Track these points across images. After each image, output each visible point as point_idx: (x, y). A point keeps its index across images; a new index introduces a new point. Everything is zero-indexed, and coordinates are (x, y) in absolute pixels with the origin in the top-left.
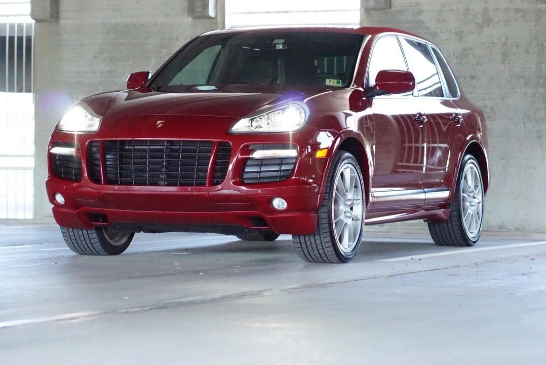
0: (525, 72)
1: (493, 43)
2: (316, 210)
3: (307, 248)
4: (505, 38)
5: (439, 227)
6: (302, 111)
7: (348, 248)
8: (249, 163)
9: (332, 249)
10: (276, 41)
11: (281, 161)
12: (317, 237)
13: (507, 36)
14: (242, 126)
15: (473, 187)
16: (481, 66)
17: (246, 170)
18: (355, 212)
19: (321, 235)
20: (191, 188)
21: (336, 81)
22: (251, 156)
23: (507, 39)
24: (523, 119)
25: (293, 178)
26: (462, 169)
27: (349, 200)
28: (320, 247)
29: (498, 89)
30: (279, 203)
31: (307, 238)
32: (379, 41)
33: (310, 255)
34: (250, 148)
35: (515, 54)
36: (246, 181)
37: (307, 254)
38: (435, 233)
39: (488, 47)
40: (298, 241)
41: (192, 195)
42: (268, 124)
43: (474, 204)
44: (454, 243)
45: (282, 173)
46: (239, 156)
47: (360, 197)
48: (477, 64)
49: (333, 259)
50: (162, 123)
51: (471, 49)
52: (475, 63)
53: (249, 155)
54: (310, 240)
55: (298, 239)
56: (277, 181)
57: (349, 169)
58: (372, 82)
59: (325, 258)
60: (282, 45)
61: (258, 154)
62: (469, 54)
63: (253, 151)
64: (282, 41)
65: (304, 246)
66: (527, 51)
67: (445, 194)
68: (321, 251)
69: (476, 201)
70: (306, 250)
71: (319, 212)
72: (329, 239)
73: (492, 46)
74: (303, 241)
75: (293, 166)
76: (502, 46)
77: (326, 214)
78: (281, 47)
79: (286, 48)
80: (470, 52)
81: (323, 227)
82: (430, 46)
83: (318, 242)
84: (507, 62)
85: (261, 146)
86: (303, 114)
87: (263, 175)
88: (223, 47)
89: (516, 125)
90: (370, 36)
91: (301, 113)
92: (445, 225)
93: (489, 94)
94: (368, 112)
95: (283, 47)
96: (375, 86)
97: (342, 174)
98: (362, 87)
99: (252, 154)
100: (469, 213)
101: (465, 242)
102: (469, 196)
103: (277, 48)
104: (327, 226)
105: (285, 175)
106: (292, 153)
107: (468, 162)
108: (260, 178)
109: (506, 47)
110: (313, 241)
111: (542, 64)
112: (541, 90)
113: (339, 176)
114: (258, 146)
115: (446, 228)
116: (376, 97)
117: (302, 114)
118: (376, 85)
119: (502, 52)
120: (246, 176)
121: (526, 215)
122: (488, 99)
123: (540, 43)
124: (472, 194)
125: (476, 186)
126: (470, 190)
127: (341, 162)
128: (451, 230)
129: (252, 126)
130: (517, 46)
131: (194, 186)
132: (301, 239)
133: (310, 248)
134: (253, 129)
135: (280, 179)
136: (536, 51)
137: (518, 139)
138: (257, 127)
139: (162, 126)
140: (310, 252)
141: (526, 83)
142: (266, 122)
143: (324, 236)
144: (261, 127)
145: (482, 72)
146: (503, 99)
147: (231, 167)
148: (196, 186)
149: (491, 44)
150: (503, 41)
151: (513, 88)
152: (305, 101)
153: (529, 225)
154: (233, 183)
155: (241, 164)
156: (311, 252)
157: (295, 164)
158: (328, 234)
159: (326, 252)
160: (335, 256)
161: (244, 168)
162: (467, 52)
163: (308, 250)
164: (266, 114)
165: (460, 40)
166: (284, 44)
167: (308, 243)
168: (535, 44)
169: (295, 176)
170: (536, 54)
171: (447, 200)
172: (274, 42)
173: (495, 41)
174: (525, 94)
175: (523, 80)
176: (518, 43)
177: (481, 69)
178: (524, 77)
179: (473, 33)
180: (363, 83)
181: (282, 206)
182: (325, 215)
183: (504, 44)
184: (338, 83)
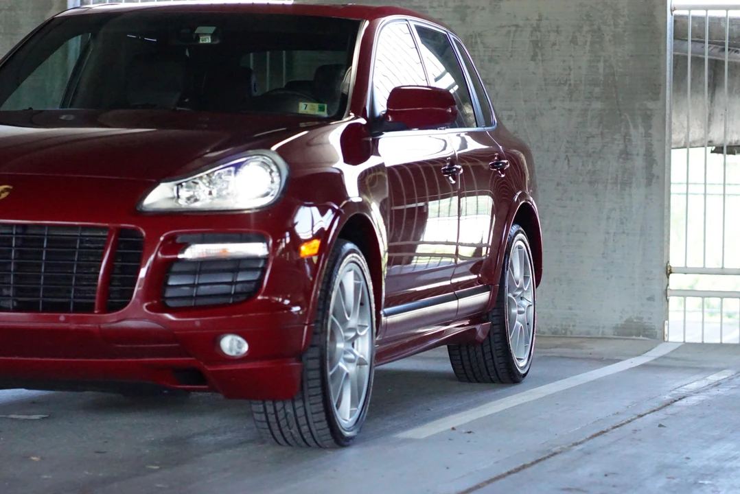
0: (570, 74)
1: (517, 26)
2: (299, 356)
3: (278, 422)
4: (537, 18)
5: (468, 352)
6: (274, 168)
7: (350, 417)
8: (176, 268)
9: (325, 424)
10: (199, 30)
11: (238, 264)
12: (298, 404)
13: (540, 16)
14: (160, 197)
15: (521, 280)
16: (497, 63)
17: (171, 283)
18: (357, 350)
19: (306, 399)
20: (66, 317)
21: (316, 105)
22: (180, 256)
23: (540, 20)
24: (566, 152)
25: (260, 298)
26: (508, 252)
27: (351, 330)
28: (302, 421)
29: (525, 101)
30: (232, 345)
31: (279, 405)
32: (382, 31)
33: (283, 435)
34: (178, 240)
35: (554, 44)
36: (170, 303)
37: (277, 433)
38: (460, 362)
39: (509, 32)
40: (262, 410)
41: (67, 331)
42: (210, 193)
43: (522, 309)
44: (491, 379)
45: (239, 288)
46: (160, 255)
47: (367, 323)
48: (491, 60)
49: (325, 442)
50: (7, 190)
51: (480, 35)
52: (487, 58)
53: (177, 254)
54: (286, 408)
55: (261, 406)
56: (230, 304)
57: (352, 273)
58: (381, 107)
59: (310, 440)
60: (210, 37)
61: (194, 252)
62: (476, 43)
63: (183, 247)
64: (211, 29)
65: (272, 418)
66: (574, 41)
67: (484, 297)
68: (305, 428)
69: (525, 303)
70: (275, 427)
71: (304, 359)
72: (320, 407)
73: (516, 31)
74: (270, 409)
75: (259, 273)
76: (532, 32)
77: (317, 361)
78: (208, 40)
79: (217, 42)
80: (479, 40)
81: (310, 385)
82: (451, 36)
83: (300, 412)
84: (540, 57)
85: (200, 236)
86: (275, 175)
87: (204, 290)
88: (94, 36)
89: (555, 161)
90: (367, 23)
91: (271, 172)
92: (479, 348)
93: (511, 110)
94: (372, 162)
95: (212, 40)
96: (385, 116)
97: (341, 285)
98: (364, 116)
99: (183, 251)
100: (517, 326)
101: (510, 377)
102: (514, 296)
103: (201, 42)
104: (317, 383)
105: (245, 290)
106: (258, 249)
107: (516, 239)
108: (198, 297)
109: (538, 34)
110: (290, 410)
111: (599, 61)
112: (597, 105)
113: (337, 287)
114: (195, 236)
115: (480, 354)
116: (386, 134)
117: (273, 174)
118: (388, 112)
119: (532, 41)
120: (169, 293)
121: (570, 309)
122: (508, 119)
123: (596, 27)
124: (519, 293)
125: (526, 278)
126: (518, 286)
127: (340, 260)
128: (488, 357)
129: (178, 197)
130: (558, 32)
131: (70, 312)
132: (268, 407)
133: (283, 423)
134: (183, 203)
135: (236, 300)
136: (589, 39)
137: (558, 184)
138: (188, 199)
139: (8, 196)
140: (283, 430)
141: (571, 93)
142: (207, 190)
143: (312, 402)
144: (196, 200)
145: (499, 73)
146: (534, 118)
147: (143, 273)
148: (75, 311)
149: (514, 29)
150: (534, 23)
151: (550, 101)
152: (274, 148)
153: (574, 326)
154: (147, 307)
155: (162, 271)
156: (285, 430)
157: (264, 270)
158: (319, 399)
159: (313, 429)
160: (330, 437)
161: (167, 279)
162: (473, 40)
163: (279, 426)
164: (207, 175)
165: (463, 19)
166: (213, 36)
167: (281, 415)
168: (586, 28)
169: (264, 295)
170: (588, 44)
171: (485, 306)
172: (196, 32)
173: (521, 23)
174: (570, 110)
175: (566, 88)
176: (558, 27)
177: (497, 68)
178: (568, 82)
179: (483, 9)
180: (365, 109)
181: (238, 350)
182: (314, 364)
183: (537, 29)
184: (321, 109)
